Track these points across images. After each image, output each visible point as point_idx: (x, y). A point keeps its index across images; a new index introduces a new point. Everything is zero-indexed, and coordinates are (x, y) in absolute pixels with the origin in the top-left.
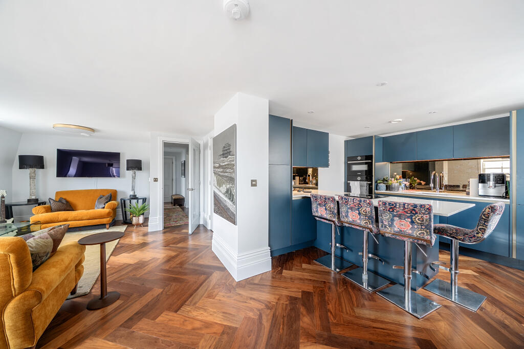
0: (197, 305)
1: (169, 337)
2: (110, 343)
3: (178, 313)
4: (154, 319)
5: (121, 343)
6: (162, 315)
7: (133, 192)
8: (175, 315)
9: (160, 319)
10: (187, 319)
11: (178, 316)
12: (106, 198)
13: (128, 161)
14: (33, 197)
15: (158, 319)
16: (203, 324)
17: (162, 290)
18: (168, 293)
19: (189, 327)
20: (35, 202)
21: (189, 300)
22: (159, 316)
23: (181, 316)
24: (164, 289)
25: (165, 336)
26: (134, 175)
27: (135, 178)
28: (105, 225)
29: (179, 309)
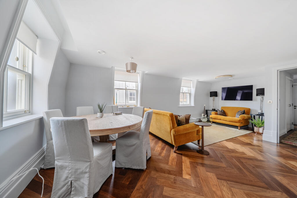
0: (232, 189)
1: (203, 181)
2: (189, 163)
3: (218, 180)
4: (207, 171)
5: (191, 166)
6: (211, 173)
7: (261, 111)
8: (216, 179)
9: (209, 173)
10: (218, 186)
11: (216, 181)
12: (242, 112)
13: (257, 90)
14: (214, 108)
15: (208, 173)
16: (222, 197)
17: (226, 166)
18: (226, 170)
19: (214, 189)
20: (214, 110)
21: (232, 183)
22: (210, 172)
23: (217, 183)
24: (227, 167)
25: (202, 179)
26: (262, 99)
27: (262, 102)
28: (238, 127)
29: (221, 179)
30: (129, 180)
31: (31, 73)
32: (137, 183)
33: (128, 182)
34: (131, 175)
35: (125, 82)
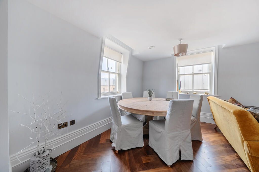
30: (147, 161)
31: (120, 73)
32: (150, 169)
33: (145, 162)
34: (153, 159)
35: (192, 66)
